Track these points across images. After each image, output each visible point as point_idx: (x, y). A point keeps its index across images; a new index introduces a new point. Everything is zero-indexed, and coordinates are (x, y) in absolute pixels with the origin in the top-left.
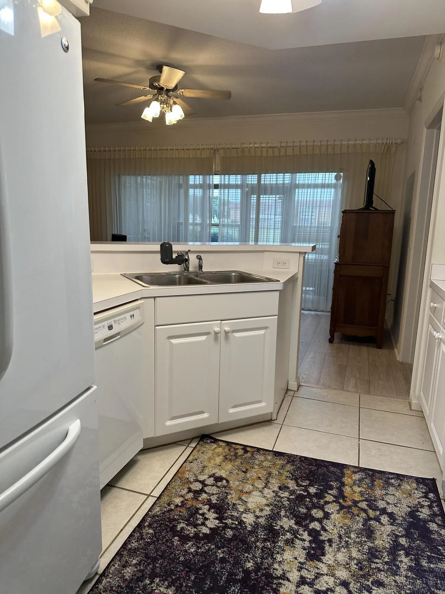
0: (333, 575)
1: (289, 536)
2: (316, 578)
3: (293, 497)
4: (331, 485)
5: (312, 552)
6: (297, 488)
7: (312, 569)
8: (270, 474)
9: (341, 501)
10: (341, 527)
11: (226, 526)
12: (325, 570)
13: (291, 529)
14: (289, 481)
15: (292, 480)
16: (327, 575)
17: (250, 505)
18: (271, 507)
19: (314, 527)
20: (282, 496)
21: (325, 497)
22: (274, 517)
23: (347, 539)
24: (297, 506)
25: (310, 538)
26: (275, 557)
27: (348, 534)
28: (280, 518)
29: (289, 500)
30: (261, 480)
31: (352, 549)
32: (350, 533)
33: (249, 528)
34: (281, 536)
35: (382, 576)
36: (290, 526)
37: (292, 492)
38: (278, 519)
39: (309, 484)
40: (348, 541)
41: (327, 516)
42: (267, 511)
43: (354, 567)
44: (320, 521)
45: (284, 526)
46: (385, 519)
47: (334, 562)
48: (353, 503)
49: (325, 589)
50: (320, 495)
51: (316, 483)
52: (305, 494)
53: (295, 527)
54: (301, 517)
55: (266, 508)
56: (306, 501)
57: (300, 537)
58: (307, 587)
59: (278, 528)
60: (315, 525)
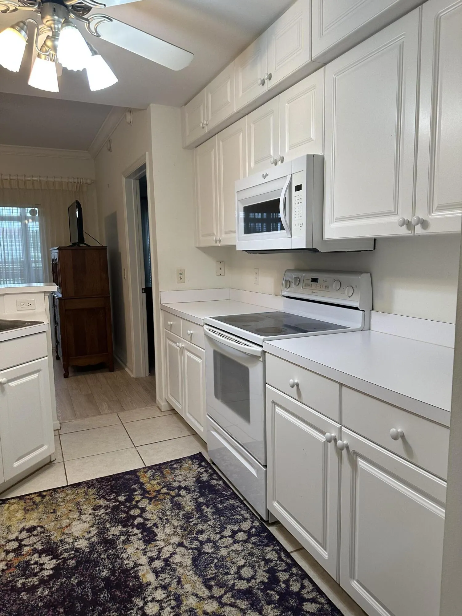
0: (170, 544)
1: (123, 538)
2: (159, 552)
3: (109, 510)
4: (134, 488)
5: (147, 538)
6: (108, 503)
7: (153, 549)
8: (78, 503)
9: (147, 495)
10: (158, 512)
11: (65, 560)
12: (162, 544)
13: (122, 533)
14: (99, 501)
15: (100, 499)
16: (165, 546)
17: (76, 534)
18: (96, 526)
19: (138, 522)
20: (100, 514)
21: (134, 498)
22: (102, 531)
23: (166, 517)
24: (116, 515)
25: (140, 531)
26: (121, 557)
27: (164, 514)
28: (108, 530)
29: (107, 514)
30: (73, 511)
31: (172, 522)
32: (165, 512)
33: (87, 550)
34: (117, 541)
35: (200, 527)
36: (119, 531)
37: (106, 508)
38: (108, 531)
39: (116, 495)
40: (167, 518)
41: (143, 510)
42: (94, 530)
43: (180, 531)
44: (140, 516)
45: (115, 533)
46: (183, 493)
47: (165, 536)
48: (156, 493)
49: (169, 555)
50: (129, 499)
51: (121, 492)
52: (118, 503)
53: (125, 529)
54: (125, 521)
55: (92, 529)
56: (121, 508)
57: (132, 534)
58: (156, 561)
59: (111, 537)
60: (139, 520)
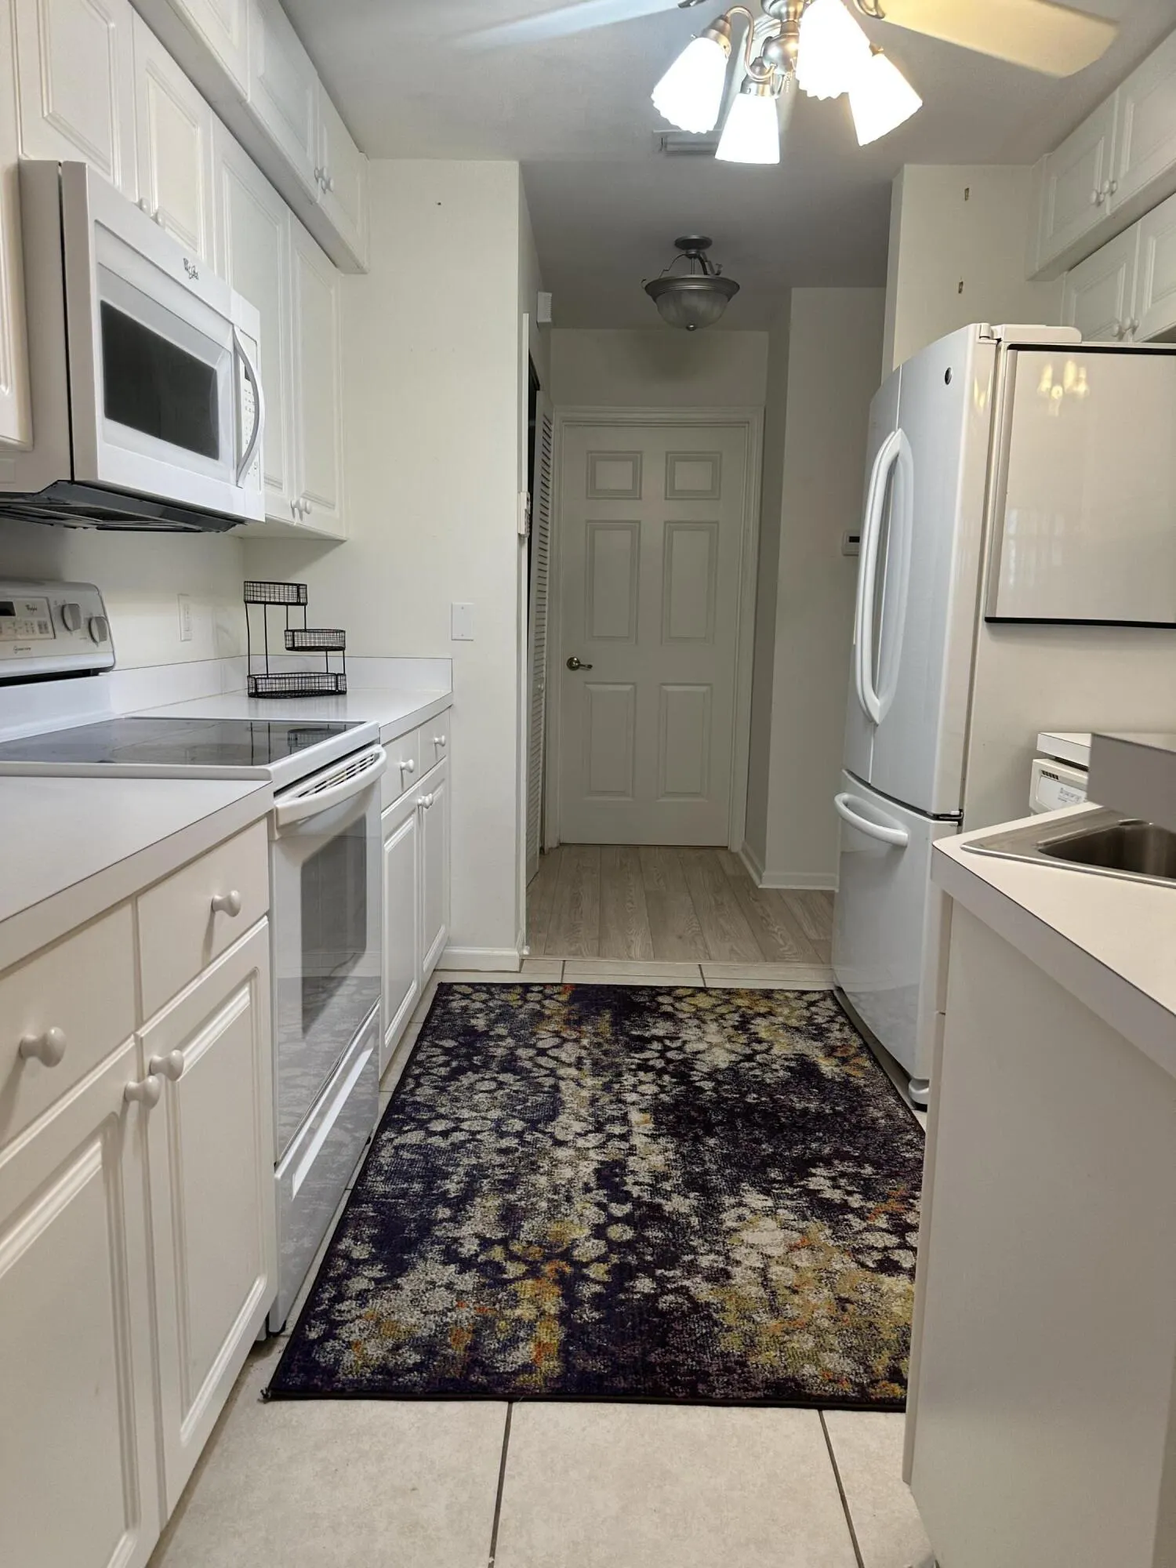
0: (578, 1149)
1: (667, 1186)
2: (604, 1143)
3: (687, 1258)
4: (597, 1310)
5: (617, 1170)
6: (686, 1283)
7: (613, 1151)
8: (775, 1310)
9: (568, 1270)
10: (566, 1215)
11: (790, 1182)
12: (592, 1154)
13: (667, 1196)
14: (711, 1299)
15: (708, 1304)
16: (588, 1149)
17: (770, 1223)
18: (724, 1228)
19: (623, 1207)
20: (712, 1257)
21: (608, 1272)
22: (710, 1210)
23: (556, 1197)
24: (670, 1240)
25: (625, 1188)
26: (678, 1155)
27: (554, 1205)
28: (696, 1211)
29: (693, 1250)
30: (786, 1287)
31: (547, 1184)
32: (549, 1209)
33: (745, 1185)
34: (680, 1182)
35: (498, 1160)
36: (671, 1201)
37: (692, 1269)
38: (698, 1207)
39: (657, 1301)
40: (555, 1194)
41: (599, 1232)
42: (729, 1219)
43: (545, 1165)
44: (613, 1220)
45: (682, 1198)
46: (469, 1247)
47: (578, 1165)
48: (539, 1270)
49: (589, 1135)
50: (622, 1275)
51: (640, 1308)
52: (659, 1272)
53: (658, 1200)
54: (653, 1218)
55: (734, 1225)
56: (652, 1255)
57: (646, 1187)
58: (617, 1133)
59: (692, 1195)
60: (619, 1210)
